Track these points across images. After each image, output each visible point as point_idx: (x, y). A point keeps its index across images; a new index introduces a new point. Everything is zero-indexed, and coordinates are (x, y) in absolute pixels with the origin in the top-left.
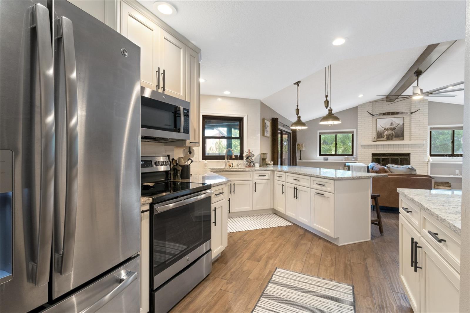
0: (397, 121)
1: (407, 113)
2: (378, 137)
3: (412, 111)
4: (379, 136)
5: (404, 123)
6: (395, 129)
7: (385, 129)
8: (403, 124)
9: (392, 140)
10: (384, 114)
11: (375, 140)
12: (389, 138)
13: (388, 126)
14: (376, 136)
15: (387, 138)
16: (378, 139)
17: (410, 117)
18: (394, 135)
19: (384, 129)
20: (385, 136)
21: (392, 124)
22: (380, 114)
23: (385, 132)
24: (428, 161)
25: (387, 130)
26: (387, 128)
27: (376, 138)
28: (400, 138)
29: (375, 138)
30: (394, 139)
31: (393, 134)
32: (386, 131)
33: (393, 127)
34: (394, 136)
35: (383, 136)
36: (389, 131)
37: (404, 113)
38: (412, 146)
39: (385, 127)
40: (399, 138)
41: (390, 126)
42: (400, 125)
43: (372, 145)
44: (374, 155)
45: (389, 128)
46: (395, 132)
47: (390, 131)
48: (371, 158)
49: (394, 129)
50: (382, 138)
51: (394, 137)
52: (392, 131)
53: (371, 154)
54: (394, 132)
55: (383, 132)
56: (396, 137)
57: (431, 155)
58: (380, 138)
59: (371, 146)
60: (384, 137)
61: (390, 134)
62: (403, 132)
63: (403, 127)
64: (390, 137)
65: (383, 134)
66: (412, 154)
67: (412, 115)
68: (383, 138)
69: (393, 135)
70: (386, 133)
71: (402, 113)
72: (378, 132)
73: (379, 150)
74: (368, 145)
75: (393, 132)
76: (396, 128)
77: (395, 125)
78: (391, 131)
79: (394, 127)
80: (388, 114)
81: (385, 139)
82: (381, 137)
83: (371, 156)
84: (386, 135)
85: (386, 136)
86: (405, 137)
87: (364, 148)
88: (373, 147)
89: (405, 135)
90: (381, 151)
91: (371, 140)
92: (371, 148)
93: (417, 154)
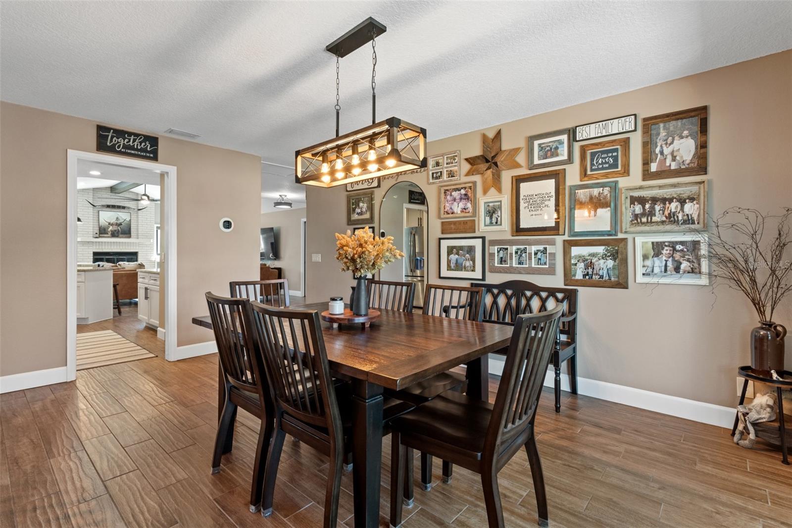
0: (123, 216)
1: (134, 209)
2: (100, 233)
3: (140, 208)
4: (102, 231)
6: (121, 225)
7: (109, 224)
9: (117, 237)
10: (108, 206)
11: (97, 235)
12: (114, 234)
13: (113, 221)
14: (98, 231)
15: (112, 234)
16: (101, 235)
17: (137, 213)
18: (120, 231)
21: (117, 218)
22: (103, 206)
24: (154, 260)
25: (111, 225)
26: (112, 222)
27: (98, 233)
28: (128, 235)
29: (96, 233)
31: (118, 230)
32: (111, 227)
33: (118, 222)
34: (120, 233)
36: (114, 227)
37: (131, 208)
38: (139, 244)
39: (109, 222)
40: (126, 235)
41: (115, 221)
43: (93, 242)
44: (95, 254)
45: (114, 223)
48: (92, 258)
49: (121, 224)
50: (105, 234)
52: (118, 226)
53: (92, 253)
54: (120, 227)
56: (122, 234)
58: (103, 234)
60: (108, 232)
61: (115, 230)
62: (130, 229)
64: (115, 233)
66: (139, 253)
67: (140, 212)
68: (108, 234)
70: (111, 228)
71: (129, 208)
72: (101, 226)
73: (102, 248)
74: (88, 242)
75: (119, 228)
77: (121, 221)
78: (116, 227)
80: (113, 207)
83: (92, 255)
84: (111, 231)
85: (110, 232)
86: (132, 234)
87: (82, 245)
88: (94, 244)
89: (132, 232)
90: (105, 248)
91: (92, 236)
92: (91, 245)
93: (145, 253)
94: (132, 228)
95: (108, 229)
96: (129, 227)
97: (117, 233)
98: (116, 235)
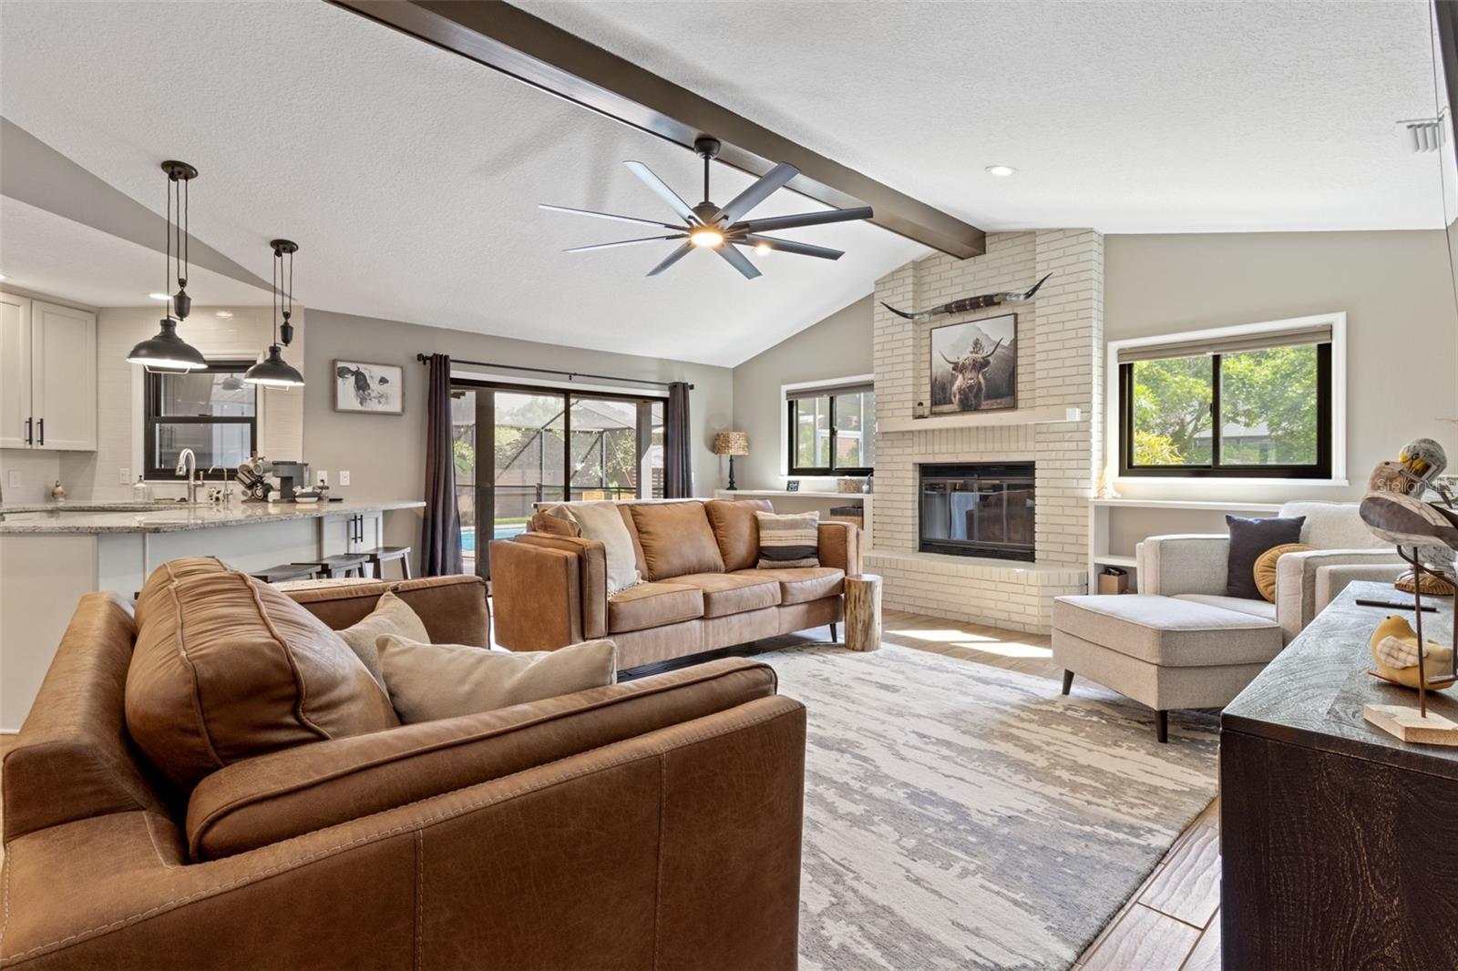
0: (992, 330)
2: (936, 401)
4: (939, 396)
5: (1016, 340)
6: (987, 364)
7: (956, 367)
8: (1015, 342)
9: (976, 409)
11: (925, 410)
12: (969, 404)
13: (965, 355)
14: (928, 396)
15: (961, 401)
16: (935, 409)
17: (1030, 307)
18: (983, 387)
19: (954, 369)
20: (955, 397)
21: (976, 343)
23: (957, 377)
25: (961, 372)
26: (961, 361)
27: (927, 403)
28: (1004, 401)
29: (921, 404)
30: (983, 407)
31: (979, 383)
32: (960, 376)
33: (979, 357)
34: (983, 395)
35: (951, 395)
36: (969, 375)
37: (1012, 296)
38: (1037, 431)
39: (957, 360)
40: (999, 401)
41: (972, 352)
42: (1004, 347)
43: (913, 432)
44: (924, 470)
45: (967, 362)
46: (985, 378)
48: (917, 482)
49: (985, 363)
50: (945, 403)
51: (983, 399)
52: (979, 371)
53: (911, 467)
54: (984, 375)
56: (988, 397)
58: (939, 404)
59: (910, 436)
60: (953, 397)
61: (971, 387)
62: (1014, 374)
63: (1013, 353)
64: (971, 396)
65: (948, 390)
66: (1039, 465)
67: (1039, 301)
68: (951, 402)
69: (980, 389)
70: (959, 382)
72: (936, 379)
73: (934, 453)
74: (903, 433)
75: (980, 376)
76: (991, 359)
77: (988, 349)
78: (973, 374)
79: (983, 358)
81: (954, 407)
82: (944, 398)
83: (916, 474)
84: (961, 391)
85: (957, 396)
86: (1020, 395)
87: (890, 444)
88: (916, 439)
89: (1020, 387)
91: (910, 412)
92: (912, 443)
93: (1057, 464)
94: (1020, 370)
95: (952, 384)
96: (1011, 370)
97: (975, 397)
98: (974, 403)
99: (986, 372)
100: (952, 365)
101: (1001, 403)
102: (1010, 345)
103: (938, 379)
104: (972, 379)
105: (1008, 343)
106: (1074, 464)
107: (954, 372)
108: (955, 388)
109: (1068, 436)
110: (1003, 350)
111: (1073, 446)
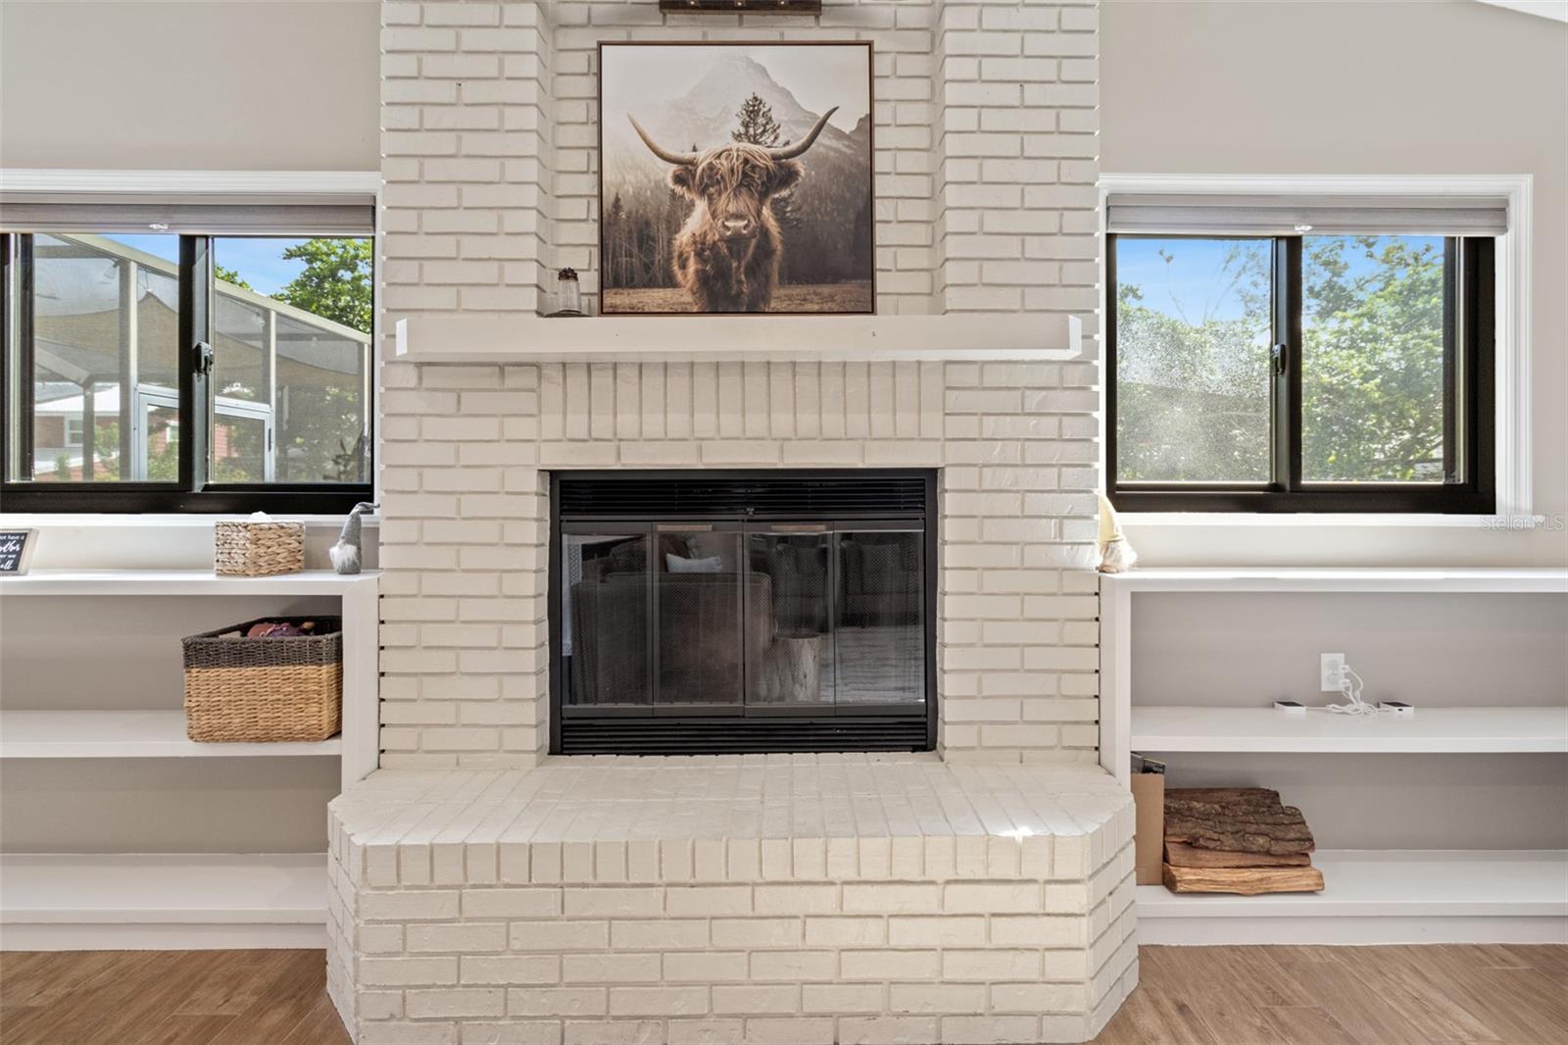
2: (612, 278)
4: (628, 256)
5: (871, 116)
6: (788, 176)
7: (686, 173)
8: (869, 123)
9: (754, 309)
12: (730, 291)
13: (718, 140)
14: (592, 253)
15: (704, 281)
16: (613, 298)
19: (679, 179)
20: (683, 266)
21: (754, 110)
23: (691, 206)
24: (1098, 561)
25: (702, 190)
26: (703, 157)
27: (589, 281)
28: (841, 292)
29: (568, 275)
30: (774, 305)
31: (764, 232)
32: (701, 206)
33: (763, 152)
34: (774, 265)
35: (669, 259)
36: (728, 203)
38: (951, 381)
39: (688, 155)
40: (826, 290)
41: (738, 137)
42: (839, 134)
43: (536, 366)
45: (724, 165)
46: (781, 218)
47: (732, 208)
49: (781, 174)
50: (651, 284)
51: (775, 277)
52: (763, 196)
53: (532, 483)
54: (778, 209)
55: (666, 208)
56: (793, 275)
57: (1125, 499)
58: (631, 284)
59: (529, 379)
60: (675, 266)
61: (736, 242)
62: (866, 219)
63: (863, 159)
64: (738, 269)
65: (662, 243)
66: (949, 481)
68: (670, 282)
69: (765, 250)
70: (697, 221)
72: (616, 207)
74: (502, 368)
75: (766, 211)
76: (799, 163)
77: (791, 136)
78: (743, 203)
79: (775, 158)
81: (684, 296)
82: (647, 267)
84: (701, 247)
85: (692, 266)
86: (882, 282)
87: (447, 402)
88: (552, 391)
89: (882, 258)
90: (640, 438)
91: (531, 298)
92: (527, 401)
93: (1006, 477)
94: (881, 210)
95: (674, 226)
96: (861, 203)
97: (752, 271)
98: (745, 289)
99: (784, 199)
100: (674, 167)
101: (832, 298)
102: (859, 128)
103: (626, 205)
104: (738, 216)
105: (854, 127)
106: (1048, 479)
107: (679, 190)
108: (683, 237)
109: (1034, 400)
110: (835, 144)
111: (1048, 426)
